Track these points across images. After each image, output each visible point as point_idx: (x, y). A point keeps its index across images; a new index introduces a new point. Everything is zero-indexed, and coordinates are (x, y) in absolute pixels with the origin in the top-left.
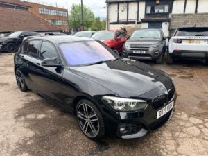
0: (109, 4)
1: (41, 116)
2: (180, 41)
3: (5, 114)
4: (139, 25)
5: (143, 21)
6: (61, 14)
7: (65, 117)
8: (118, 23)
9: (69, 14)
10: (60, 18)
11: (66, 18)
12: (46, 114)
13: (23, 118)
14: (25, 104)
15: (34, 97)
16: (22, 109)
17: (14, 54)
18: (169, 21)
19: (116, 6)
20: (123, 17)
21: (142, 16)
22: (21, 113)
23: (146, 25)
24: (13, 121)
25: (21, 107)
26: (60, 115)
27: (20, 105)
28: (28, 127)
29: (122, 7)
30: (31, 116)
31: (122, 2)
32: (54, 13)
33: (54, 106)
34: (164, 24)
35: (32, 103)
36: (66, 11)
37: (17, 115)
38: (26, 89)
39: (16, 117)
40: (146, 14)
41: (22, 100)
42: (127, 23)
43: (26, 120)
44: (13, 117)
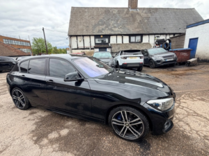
0: (71, 36)
1: (64, 132)
3: (18, 142)
4: (92, 50)
5: (95, 47)
6: (25, 44)
7: (88, 125)
8: (78, 49)
9: (32, 44)
10: (24, 47)
11: (29, 47)
12: (67, 127)
13: (45, 141)
14: (36, 123)
15: (41, 114)
16: (36, 129)
19: (75, 38)
20: (81, 45)
21: (93, 45)
22: (39, 136)
23: (97, 50)
24: (36, 149)
25: (34, 127)
26: (81, 125)
27: (31, 126)
28: (61, 150)
29: (79, 38)
30: (53, 135)
31: (80, 36)
33: (68, 117)
34: (108, 49)
35: (43, 120)
36: (29, 42)
37: (35, 138)
39: (36, 142)
40: (96, 44)
41: (29, 120)
42: (84, 49)
43: (51, 142)
44: (32, 143)
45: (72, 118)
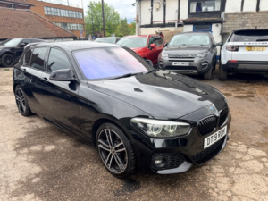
1: (50, 148)
2: (236, 48)
4: (180, 29)
5: (186, 23)
6: (75, 14)
7: (82, 148)
8: (151, 25)
9: (85, 15)
10: (73, 20)
11: (81, 21)
12: (56, 144)
13: (26, 150)
14: (28, 132)
15: (40, 124)
16: (24, 138)
17: (11, 69)
18: (221, 22)
20: (158, 18)
21: (184, 16)
22: (22, 144)
23: (190, 28)
24: (13, 154)
25: (23, 136)
26: (75, 146)
27: (21, 134)
28: (33, 162)
29: (157, 3)
30: (37, 148)
32: (65, 14)
33: (67, 135)
34: (214, 26)
35: (38, 132)
36: (81, 10)
37: (17, 146)
38: (29, 113)
39: (16, 149)
40: (190, 13)
41: (24, 128)
42: (164, 25)
43: (30, 153)
44: (13, 149)
45: (71, 136)
